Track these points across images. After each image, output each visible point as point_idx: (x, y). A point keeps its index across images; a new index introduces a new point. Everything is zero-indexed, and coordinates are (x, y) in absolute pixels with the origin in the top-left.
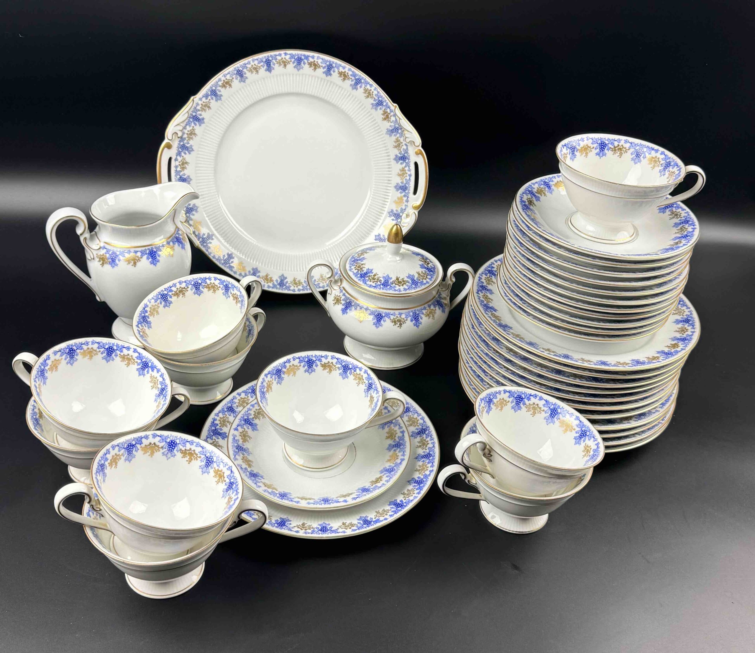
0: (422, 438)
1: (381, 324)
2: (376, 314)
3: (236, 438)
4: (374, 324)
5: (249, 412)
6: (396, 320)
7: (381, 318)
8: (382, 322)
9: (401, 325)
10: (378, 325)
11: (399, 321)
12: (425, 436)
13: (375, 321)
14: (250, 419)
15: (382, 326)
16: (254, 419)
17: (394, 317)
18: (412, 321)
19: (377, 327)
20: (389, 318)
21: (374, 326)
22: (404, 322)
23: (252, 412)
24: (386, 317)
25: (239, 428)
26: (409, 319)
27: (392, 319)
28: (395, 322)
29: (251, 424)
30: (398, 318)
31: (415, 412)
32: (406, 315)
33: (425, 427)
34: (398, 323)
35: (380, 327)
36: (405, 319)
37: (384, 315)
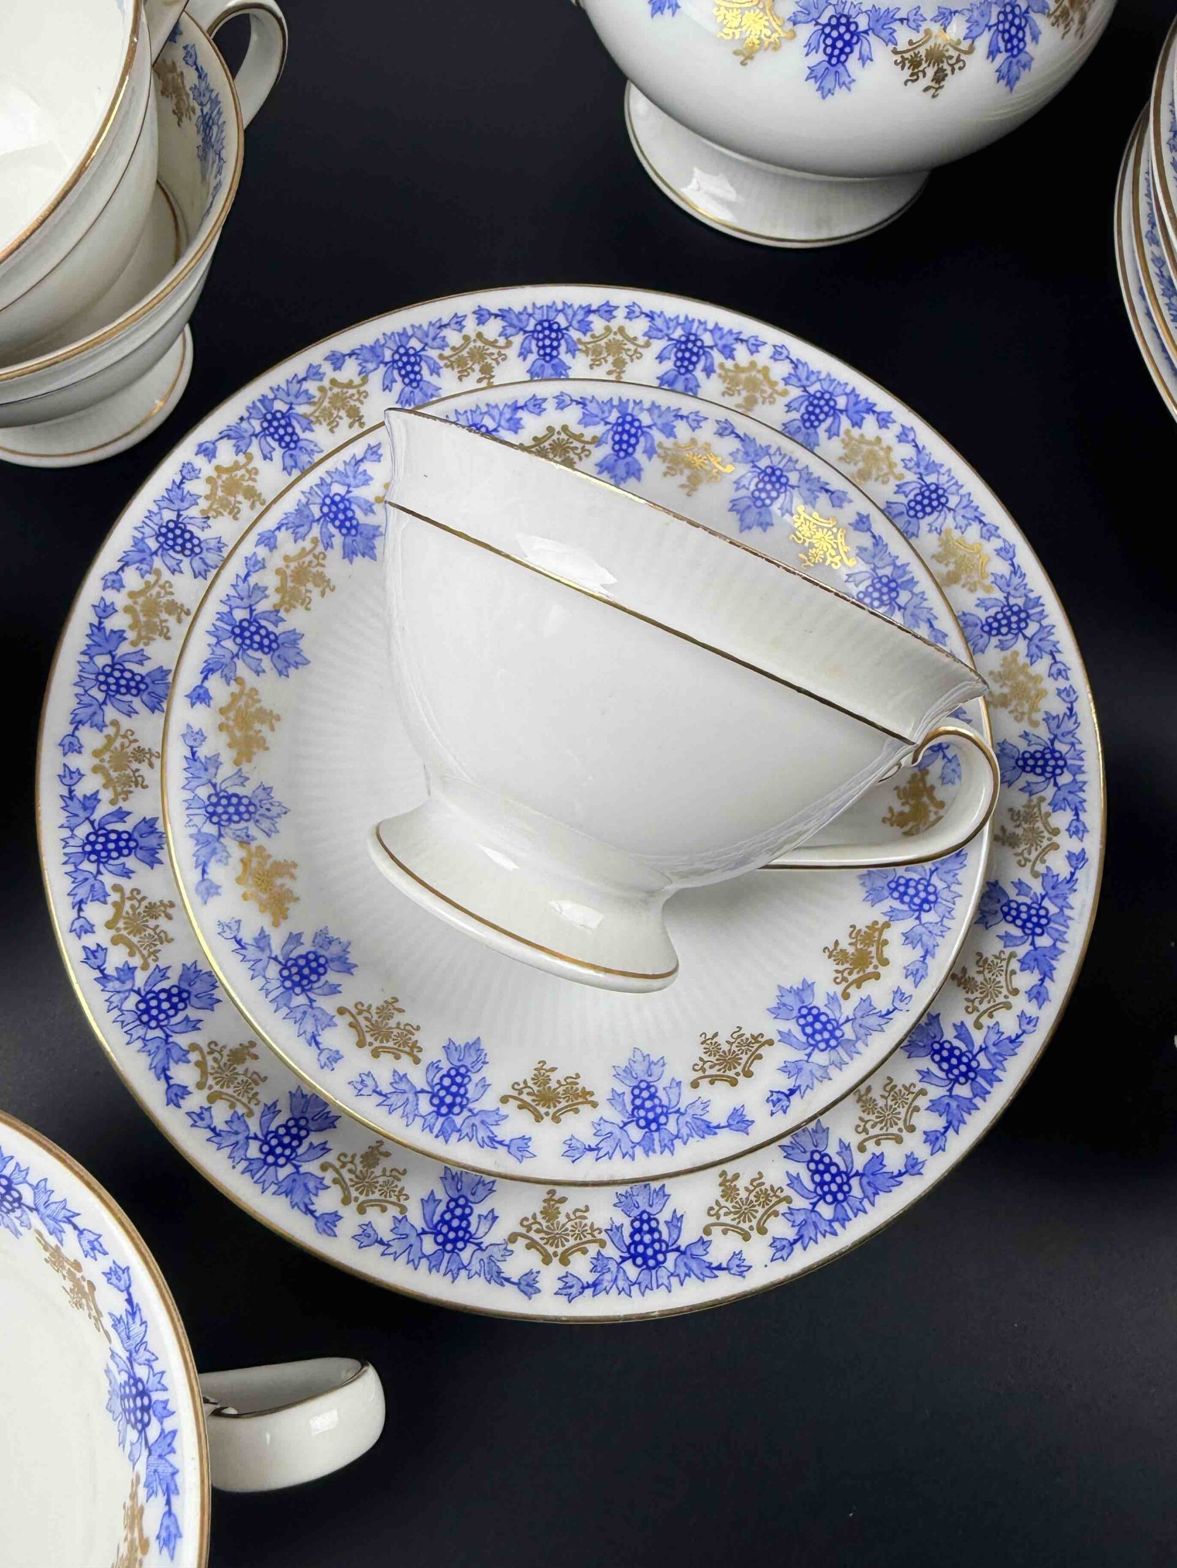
0: (1008, 653)
1: (844, 78)
2: (824, 20)
3: (203, 752)
4: (813, 74)
5: (253, 580)
6: (922, 51)
7: (848, 43)
8: (853, 63)
9: (940, 77)
10: (829, 82)
11: (936, 57)
12: (1021, 646)
13: (819, 57)
14: (265, 615)
15: (847, 84)
16: (282, 614)
17: (916, 37)
18: (992, 53)
19: (825, 92)
20: (891, 40)
21: (812, 85)
22: (959, 64)
23: (268, 579)
24: (872, 37)
25: (215, 684)
26: (983, 43)
27: (902, 45)
28: (912, 64)
29: (270, 644)
30: (930, 44)
31: (970, 514)
32: (972, 23)
33: (1020, 602)
34: (931, 72)
35: (840, 93)
36: (965, 45)
37: (863, 23)
